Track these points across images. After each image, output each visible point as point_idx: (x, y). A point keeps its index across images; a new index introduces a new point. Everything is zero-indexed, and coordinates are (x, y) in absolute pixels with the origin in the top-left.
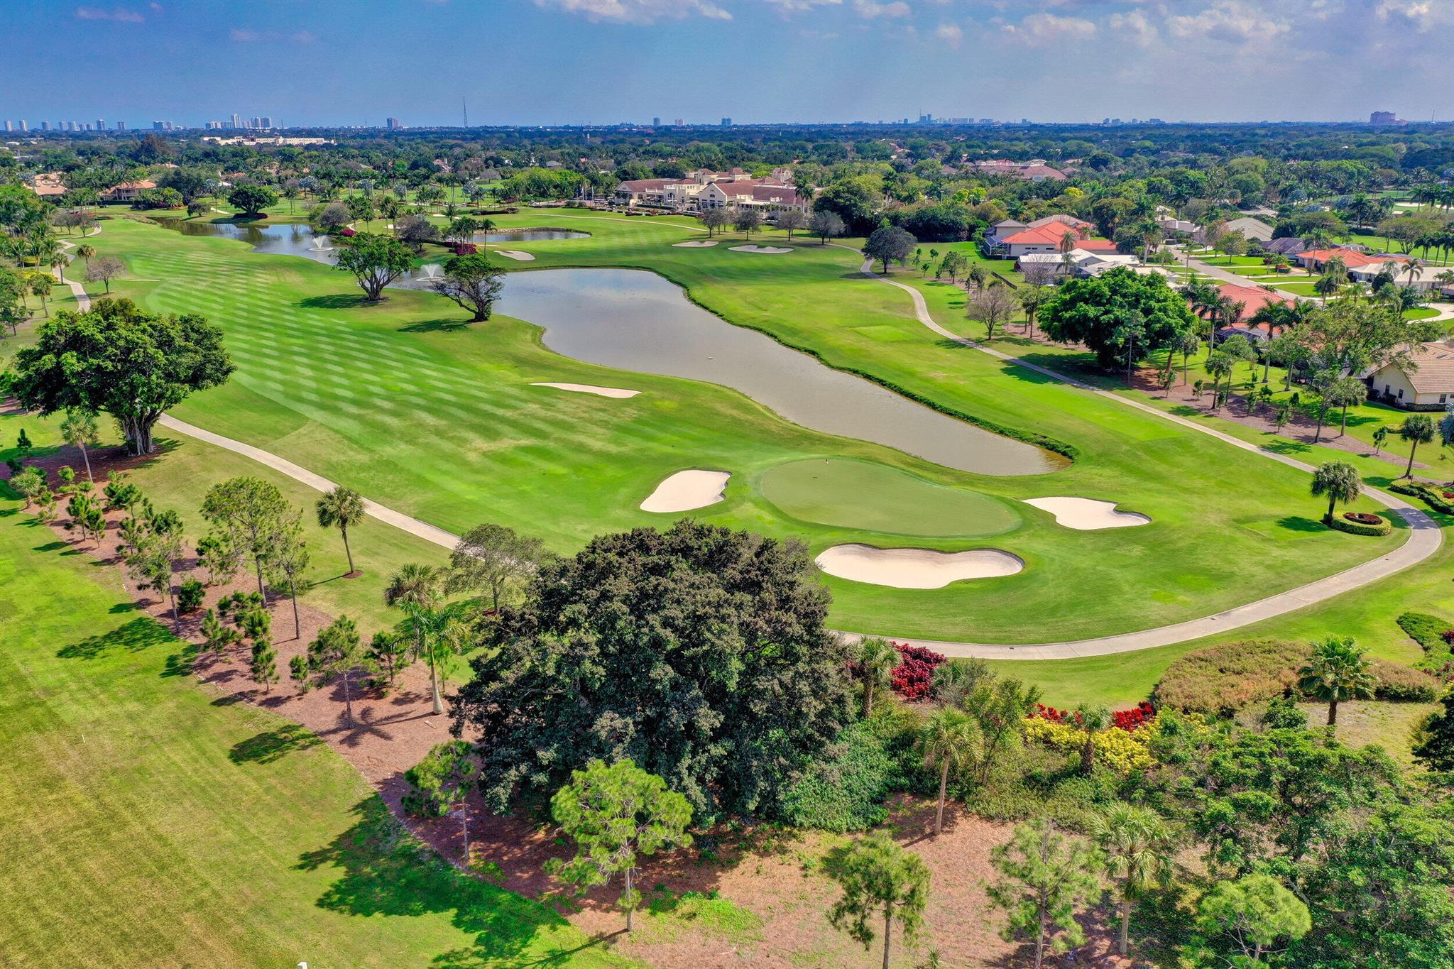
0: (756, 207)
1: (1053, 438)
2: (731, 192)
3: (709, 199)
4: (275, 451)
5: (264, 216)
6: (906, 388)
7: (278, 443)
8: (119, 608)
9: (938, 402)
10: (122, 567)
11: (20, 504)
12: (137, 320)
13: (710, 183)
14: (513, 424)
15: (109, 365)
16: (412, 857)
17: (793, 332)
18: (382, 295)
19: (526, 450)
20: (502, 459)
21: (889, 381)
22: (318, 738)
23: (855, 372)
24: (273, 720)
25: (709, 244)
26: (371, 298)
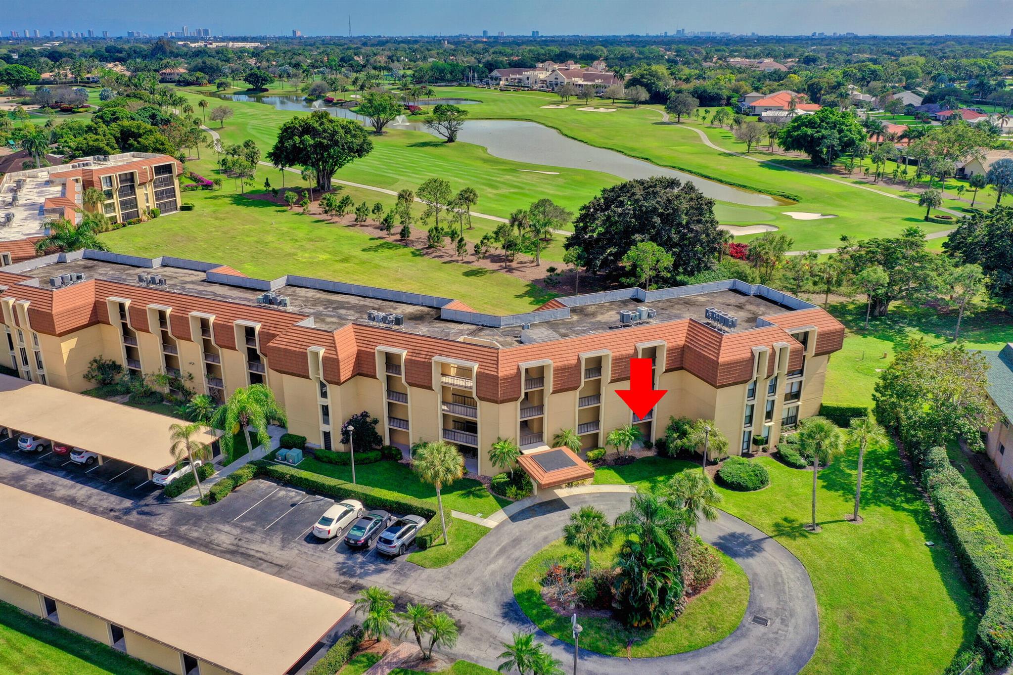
0: (586, 85)
1: (787, 193)
2: (569, 76)
3: (554, 80)
5: (266, 90)
6: (704, 173)
7: (392, 187)
8: (371, 239)
9: (724, 179)
10: (358, 227)
11: (285, 208)
12: (331, 121)
13: (553, 71)
14: (503, 183)
15: (325, 141)
17: (633, 149)
18: (384, 129)
19: (515, 193)
20: (505, 196)
21: (694, 170)
22: (494, 271)
23: (674, 167)
24: (473, 267)
25: (562, 106)
26: (378, 131)
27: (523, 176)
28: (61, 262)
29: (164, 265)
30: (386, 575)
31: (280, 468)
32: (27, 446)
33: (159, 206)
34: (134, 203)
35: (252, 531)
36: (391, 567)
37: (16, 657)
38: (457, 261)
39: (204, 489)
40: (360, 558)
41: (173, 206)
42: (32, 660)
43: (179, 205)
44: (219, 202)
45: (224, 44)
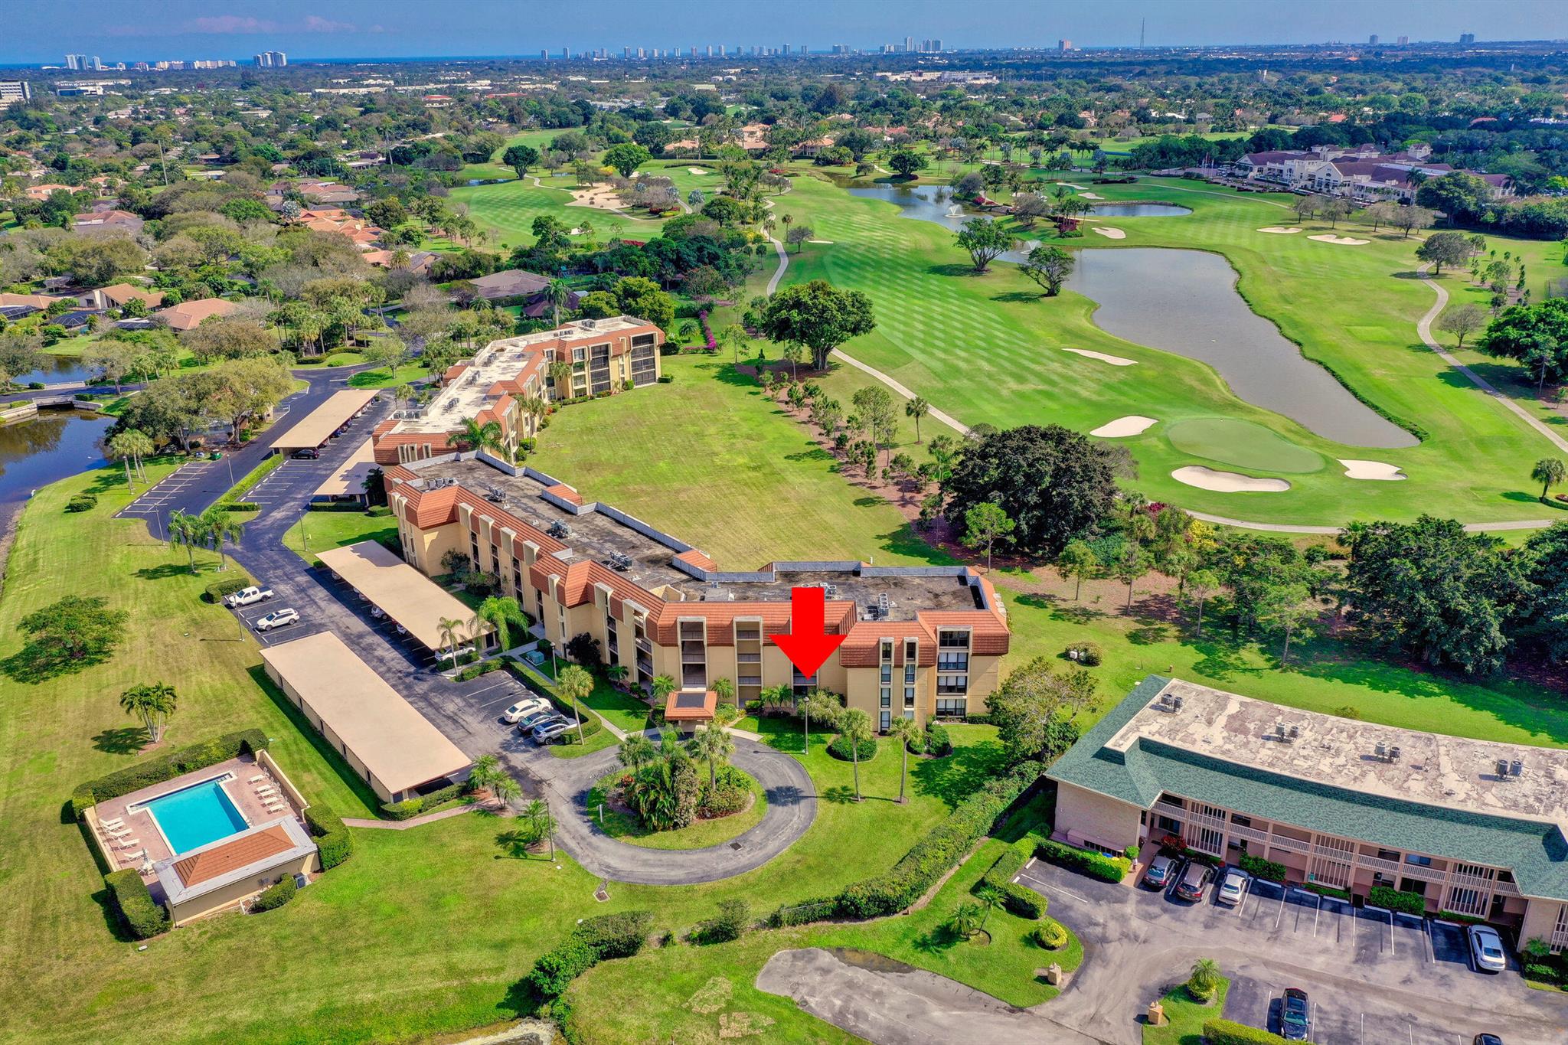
0: (1369, 190)
2: (1347, 172)
3: (1324, 177)
4: (891, 376)
5: (915, 178)
6: (1347, 379)
8: (809, 443)
9: (1360, 392)
10: (810, 425)
11: (761, 389)
12: (829, 294)
13: (1333, 160)
14: (1038, 375)
15: (813, 319)
16: (918, 542)
18: (988, 266)
19: (1040, 392)
20: (1022, 395)
21: (1339, 372)
22: (889, 502)
23: (1320, 363)
24: (873, 494)
25: (1292, 231)
26: (979, 269)
27: (1076, 366)
28: (457, 460)
29: (526, 475)
30: (527, 755)
31: (519, 666)
32: (376, 613)
33: (635, 377)
34: (606, 375)
35: (471, 706)
36: (535, 751)
37: (294, 748)
38: (863, 484)
39: (459, 670)
40: (521, 740)
41: (651, 377)
42: (300, 752)
43: (658, 375)
44: (706, 372)
45: (937, 74)
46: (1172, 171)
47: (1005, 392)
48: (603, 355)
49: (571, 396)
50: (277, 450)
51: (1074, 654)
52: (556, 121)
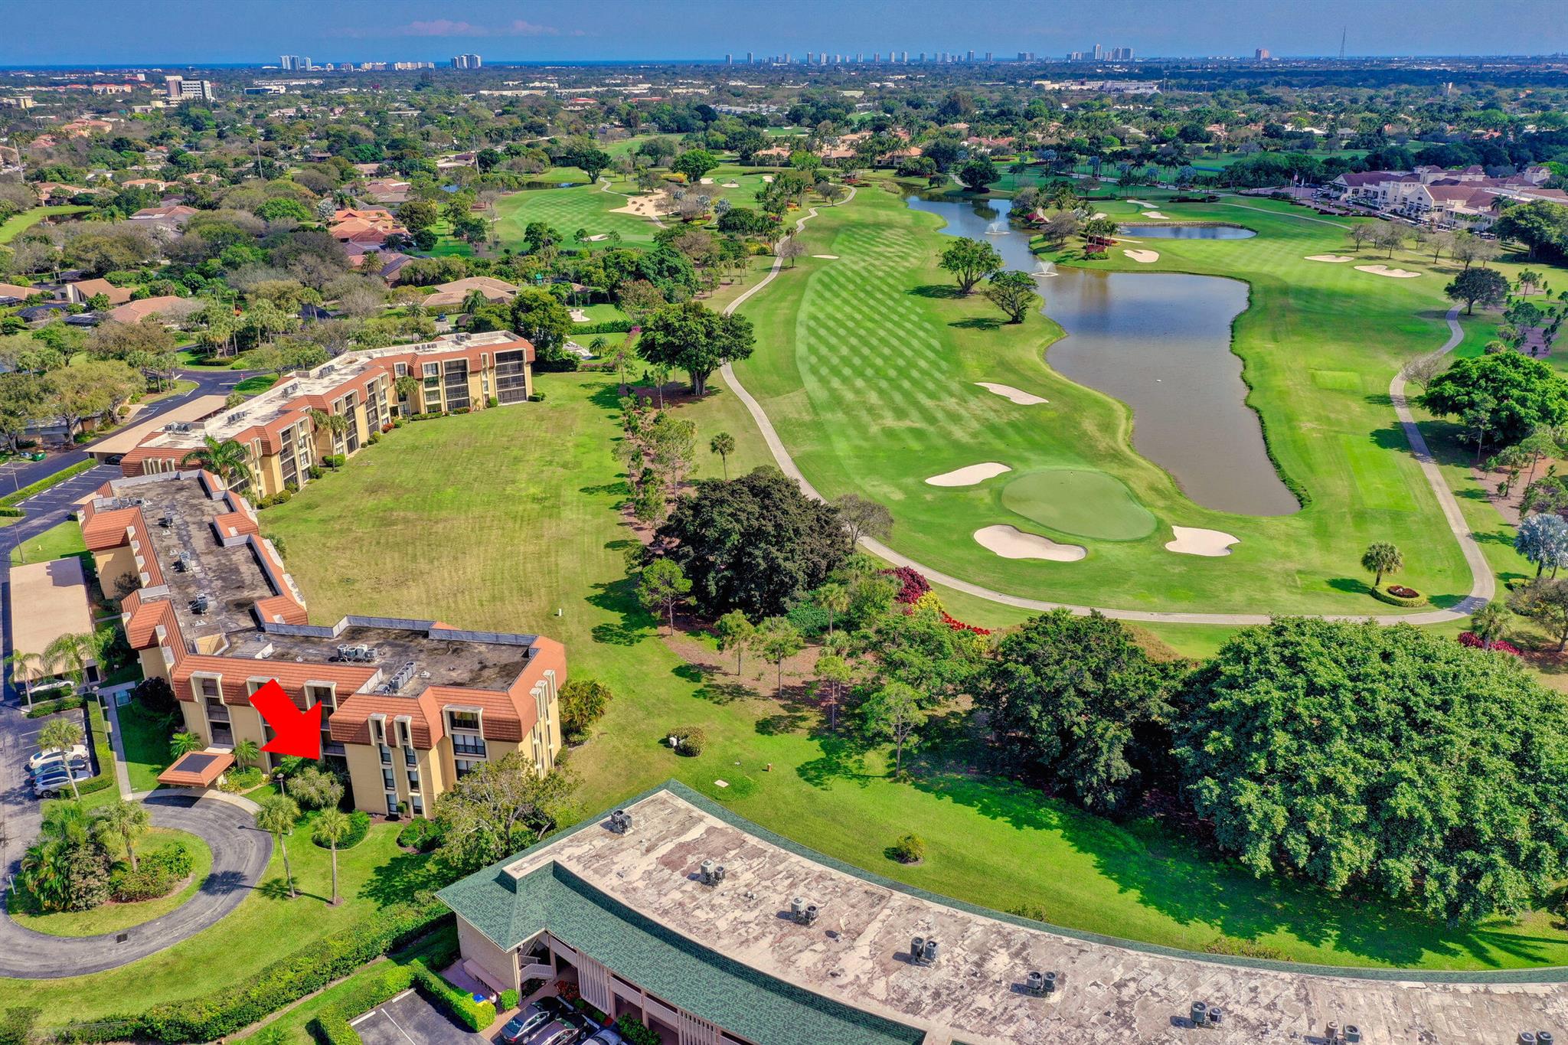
0: (1459, 216)
4: (764, 405)
5: (987, 191)
7: (770, 400)
8: (618, 475)
9: (1272, 449)
11: (622, 414)
12: (703, 316)
14: (923, 411)
15: (677, 342)
19: (912, 430)
20: (890, 432)
24: (631, 536)
25: (1343, 259)
26: (964, 291)
27: (974, 402)
28: (177, 478)
30: (17, 808)
31: (94, 705)
33: (502, 395)
34: (465, 391)
35: (15, 747)
36: (25, 804)
39: (32, 706)
40: (21, 791)
41: (521, 395)
43: (529, 393)
44: (586, 392)
45: (1100, 83)
46: (1261, 191)
47: (874, 429)
48: (459, 372)
49: (424, 411)
50: (92, 455)
51: (674, 741)
52: (674, 126)
